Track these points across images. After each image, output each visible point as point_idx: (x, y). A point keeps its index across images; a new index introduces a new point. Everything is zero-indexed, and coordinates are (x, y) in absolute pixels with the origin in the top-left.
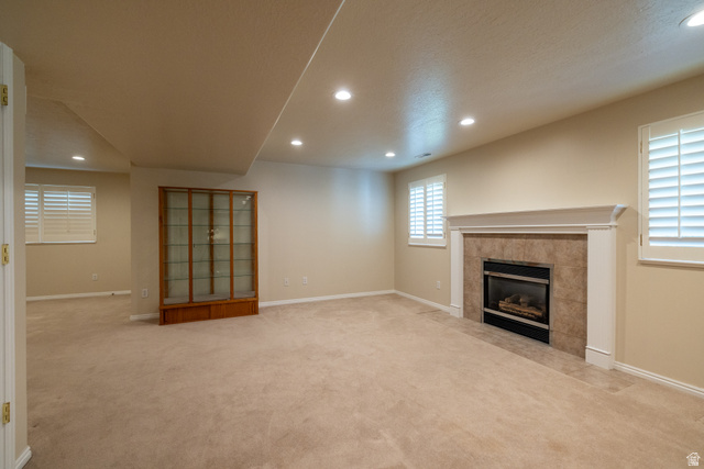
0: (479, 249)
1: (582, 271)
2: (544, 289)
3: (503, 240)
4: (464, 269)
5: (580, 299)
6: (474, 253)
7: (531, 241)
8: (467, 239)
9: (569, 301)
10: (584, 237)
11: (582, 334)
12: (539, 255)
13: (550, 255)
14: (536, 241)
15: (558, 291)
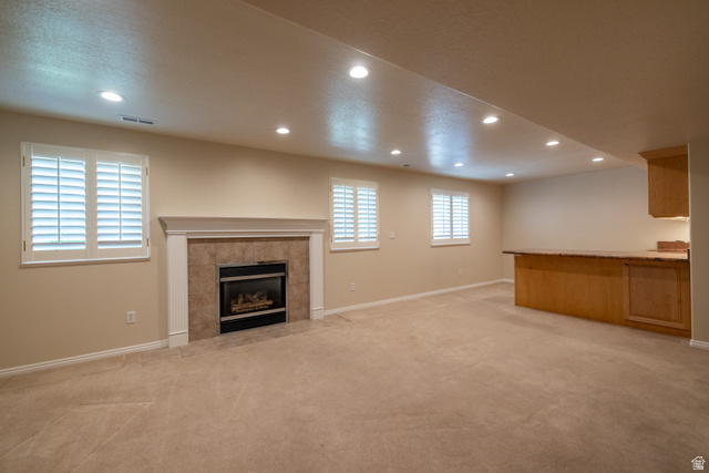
0: (214, 256)
1: (306, 261)
2: (280, 281)
3: (244, 244)
4: (189, 281)
5: (305, 280)
6: (206, 260)
7: (270, 243)
8: (192, 245)
9: (298, 284)
10: (308, 238)
11: (307, 304)
12: (277, 254)
13: (286, 253)
14: (276, 243)
15: (292, 277)
